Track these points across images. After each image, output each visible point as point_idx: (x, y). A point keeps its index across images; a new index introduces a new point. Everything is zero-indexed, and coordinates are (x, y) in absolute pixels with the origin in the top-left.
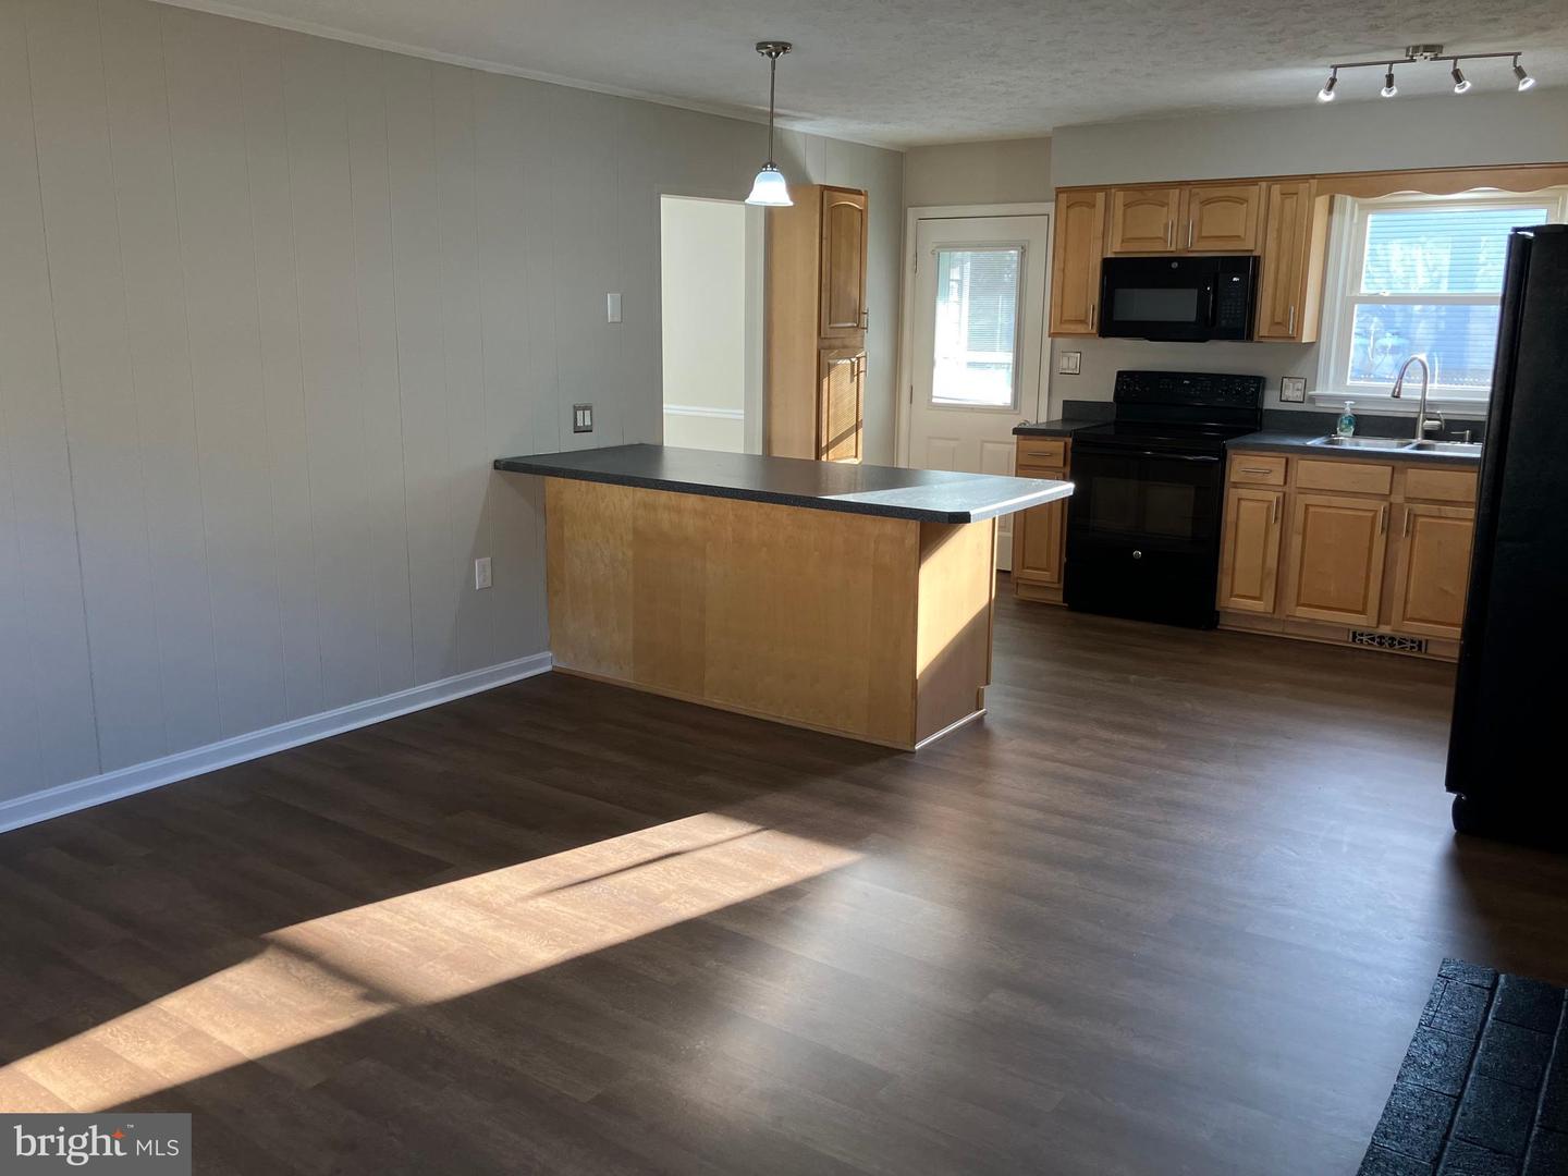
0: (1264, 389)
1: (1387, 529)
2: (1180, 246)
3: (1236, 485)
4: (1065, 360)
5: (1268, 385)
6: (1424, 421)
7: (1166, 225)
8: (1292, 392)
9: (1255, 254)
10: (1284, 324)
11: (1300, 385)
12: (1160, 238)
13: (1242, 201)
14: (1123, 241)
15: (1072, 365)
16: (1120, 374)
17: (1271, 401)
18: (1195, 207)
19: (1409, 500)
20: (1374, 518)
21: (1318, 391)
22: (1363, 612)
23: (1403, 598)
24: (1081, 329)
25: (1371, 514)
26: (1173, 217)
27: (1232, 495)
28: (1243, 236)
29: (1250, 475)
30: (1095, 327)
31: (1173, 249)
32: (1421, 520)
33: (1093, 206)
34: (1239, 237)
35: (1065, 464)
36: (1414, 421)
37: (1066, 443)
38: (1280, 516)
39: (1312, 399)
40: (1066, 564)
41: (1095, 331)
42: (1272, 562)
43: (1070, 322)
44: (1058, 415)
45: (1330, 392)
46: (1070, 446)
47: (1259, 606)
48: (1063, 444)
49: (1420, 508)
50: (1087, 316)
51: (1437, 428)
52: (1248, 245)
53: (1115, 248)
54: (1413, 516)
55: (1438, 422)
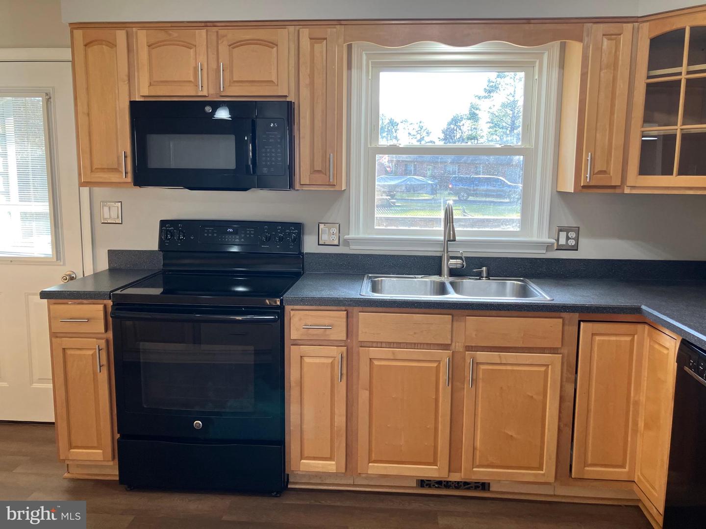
0: (303, 234)
1: (452, 379)
2: (212, 91)
3: (296, 343)
4: (106, 209)
5: (306, 230)
6: (448, 261)
7: (196, 69)
8: (329, 235)
9: (288, 99)
10: (323, 172)
11: (335, 230)
12: (190, 81)
13: (273, 44)
14: (150, 85)
15: (114, 213)
16: (163, 223)
17: (310, 245)
18: (224, 49)
19: (469, 348)
20: (438, 368)
21: (352, 235)
22: (434, 463)
23: (472, 446)
24: (114, 178)
25: (435, 365)
26: (202, 59)
27: (293, 354)
28: (275, 81)
29: (311, 331)
30: (130, 175)
31: (205, 93)
32: (483, 367)
33: (112, 45)
34: (272, 81)
35: (106, 330)
36: (439, 259)
37: (105, 307)
38: (344, 371)
39: (347, 243)
40: (118, 441)
41: (130, 179)
42: (340, 420)
43: (102, 170)
44: (104, 265)
45: (361, 235)
46: (110, 310)
47: (330, 466)
48: (101, 307)
49: (481, 356)
50: (119, 164)
51: (459, 266)
52: (283, 89)
53: (143, 91)
54: (476, 364)
55: (459, 261)
